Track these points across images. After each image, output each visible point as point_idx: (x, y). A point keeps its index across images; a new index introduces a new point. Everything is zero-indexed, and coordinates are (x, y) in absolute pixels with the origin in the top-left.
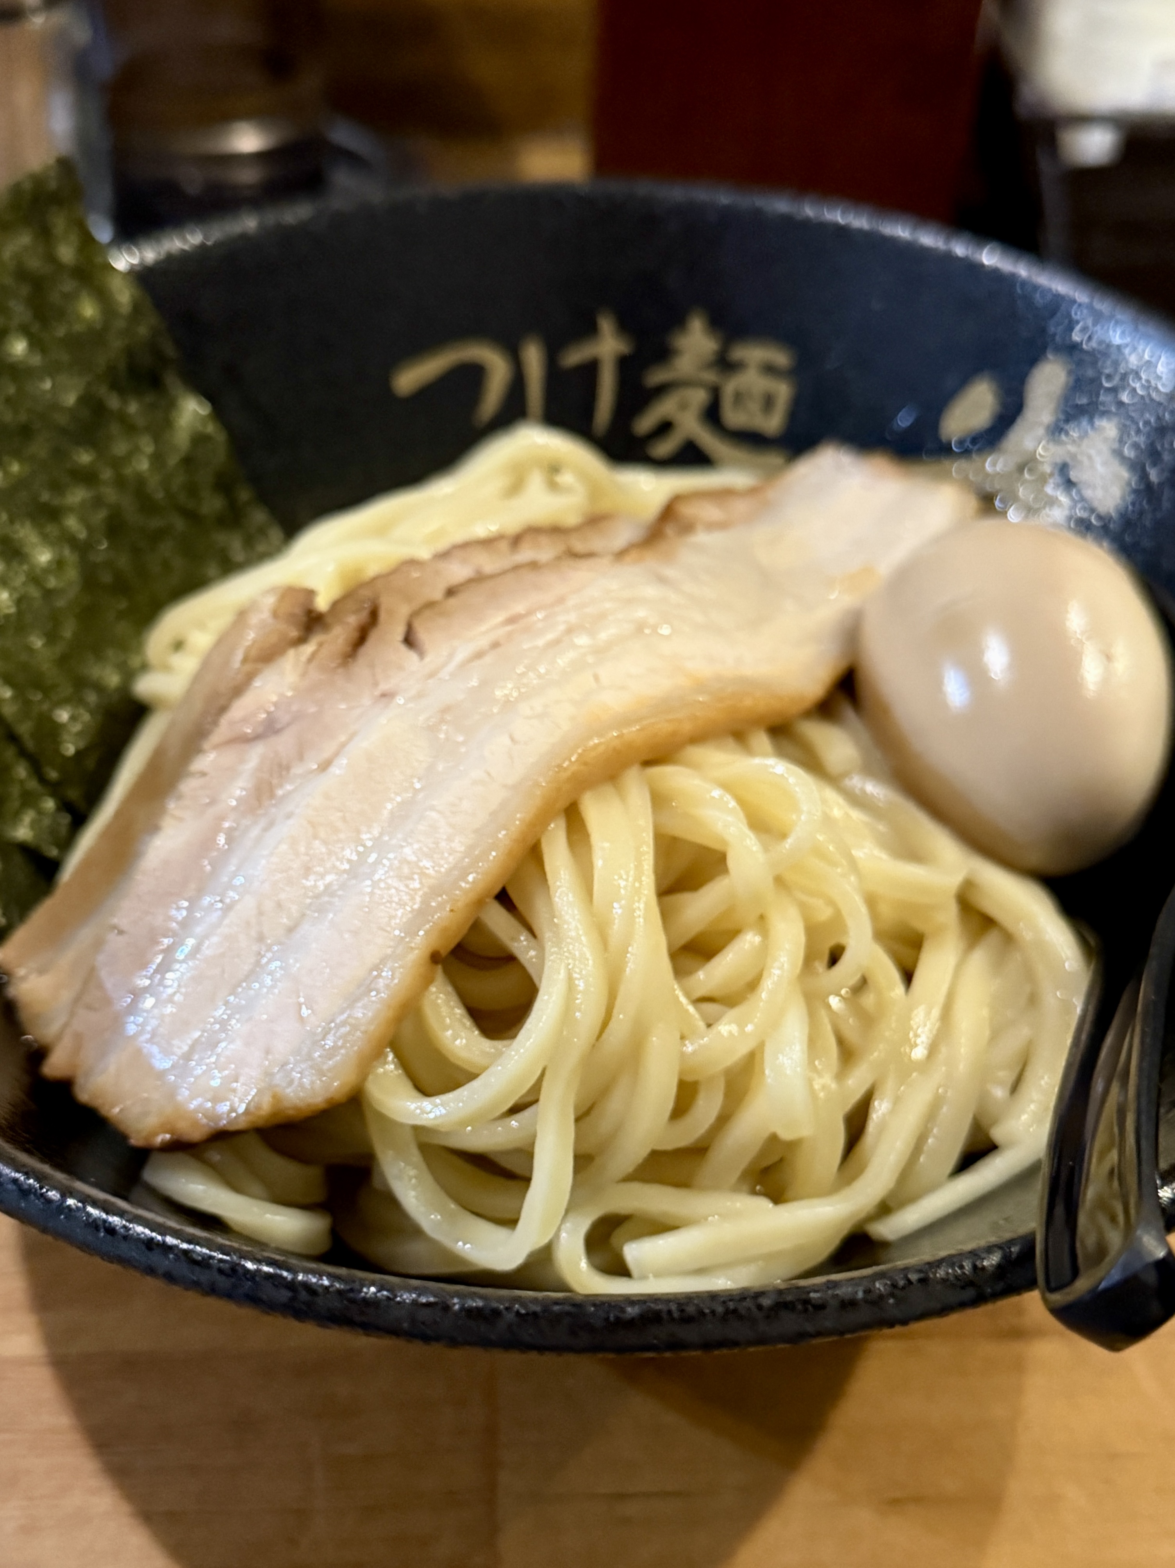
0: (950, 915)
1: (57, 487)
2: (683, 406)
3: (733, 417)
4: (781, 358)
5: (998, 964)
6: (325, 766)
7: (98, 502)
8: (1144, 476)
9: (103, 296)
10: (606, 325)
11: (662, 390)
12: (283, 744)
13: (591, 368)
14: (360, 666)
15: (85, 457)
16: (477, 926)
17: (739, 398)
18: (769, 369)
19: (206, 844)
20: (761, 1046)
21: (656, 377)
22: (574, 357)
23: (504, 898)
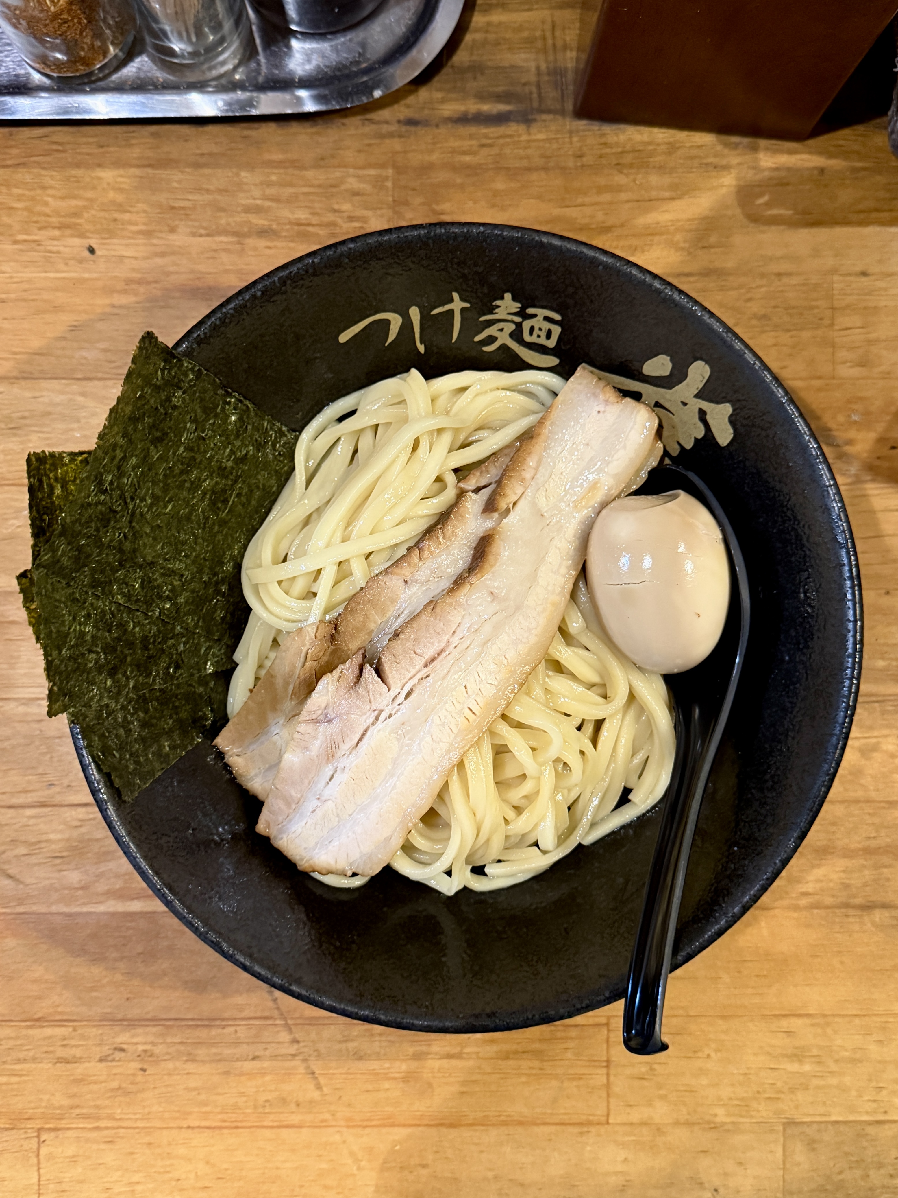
2: (501, 330)
3: (529, 337)
4: (555, 316)
10: (456, 296)
11: (489, 323)
17: (532, 329)
18: (548, 319)
21: (486, 318)
22: (437, 311)
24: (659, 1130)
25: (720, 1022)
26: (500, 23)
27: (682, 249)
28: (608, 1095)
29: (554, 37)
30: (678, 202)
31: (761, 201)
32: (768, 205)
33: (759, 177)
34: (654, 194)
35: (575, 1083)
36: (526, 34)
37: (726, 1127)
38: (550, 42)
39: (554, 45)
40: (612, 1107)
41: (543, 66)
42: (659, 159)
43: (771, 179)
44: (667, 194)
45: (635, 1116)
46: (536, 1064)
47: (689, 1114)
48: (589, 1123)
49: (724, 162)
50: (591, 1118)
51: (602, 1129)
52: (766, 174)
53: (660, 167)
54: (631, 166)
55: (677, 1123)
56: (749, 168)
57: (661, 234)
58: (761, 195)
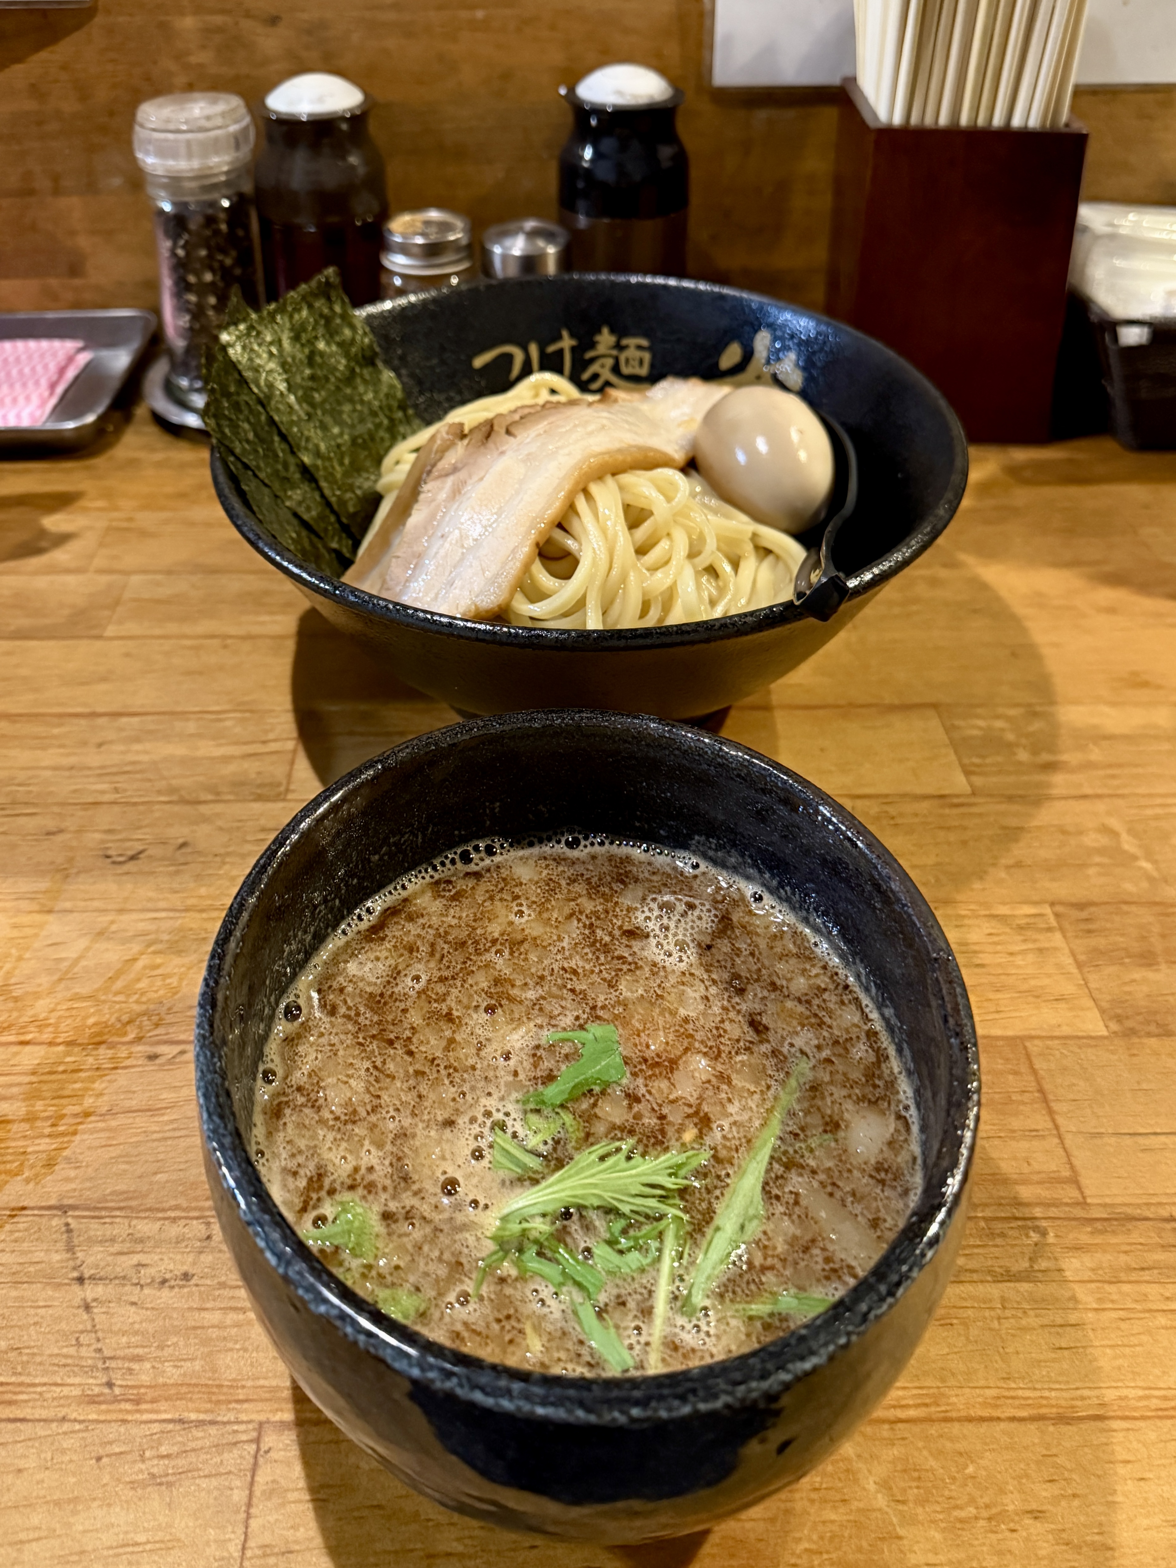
0: (749, 547)
1: (339, 403)
2: (603, 366)
3: (625, 370)
4: (644, 342)
5: (774, 568)
6: (481, 479)
7: (354, 410)
8: (810, 374)
9: (353, 327)
10: (565, 334)
11: (592, 360)
12: (462, 475)
13: (561, 352)
14: (490, 444)
15: (348, 391)
16: (549, 541)
17: (627, 361)
18: (639, 347)
19: (432, 516)
20: (675, 583)
21: (589, 355)
22: (551, 349)
23: (560, 526)
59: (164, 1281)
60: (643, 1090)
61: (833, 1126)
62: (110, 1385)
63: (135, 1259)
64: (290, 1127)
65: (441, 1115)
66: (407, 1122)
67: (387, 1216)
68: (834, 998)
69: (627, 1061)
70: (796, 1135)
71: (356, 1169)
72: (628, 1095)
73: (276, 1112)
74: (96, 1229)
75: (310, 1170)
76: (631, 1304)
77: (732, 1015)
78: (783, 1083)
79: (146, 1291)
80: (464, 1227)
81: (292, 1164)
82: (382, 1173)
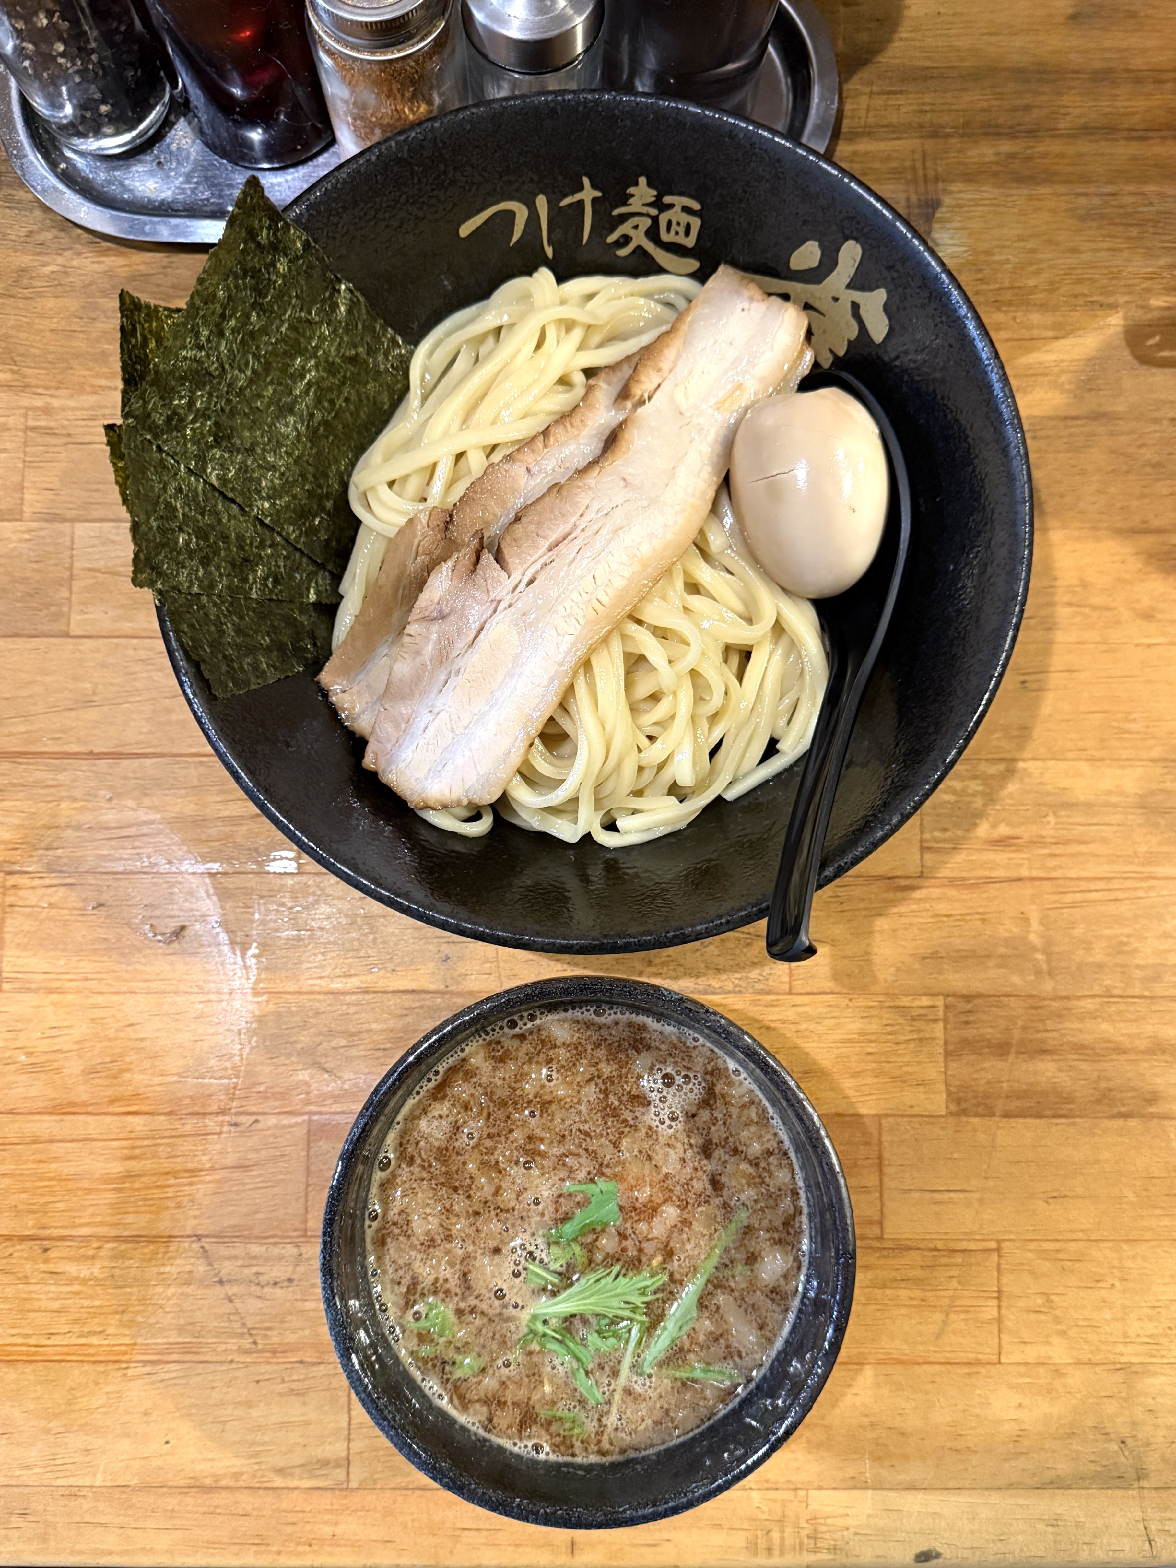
2: (634, 228)
3: (667, 238)
4: (694, 204)
6: (471, 645)
10: (585, 179)
11: (621, 218)
13: (579, 207)
17: (670, 224)
18: (686, 210)
21: (618, 211)
22: (566, 202)
24: (1058, 1372)
25: (1125, 1247)
26: (866, 153)
27: (1068, 391)
28: (1000, 1331)
29: (925, 168)
30: (1062, 342)
31: (1151, 342)
32: (1160, 346)
33: (1149, 316)
34: (1036, 333)
35: (963, 1316)
36: (894, 164)
37: (1134, 1369)
38: (920, 173)
39: (925, 176)
40: (1004, 1344)
41: (914, 199)
42: (1040, 297)
43: (1162, 318)
44: (1050, 334)
45: (1031, 1354)
46: (918, 1293)
47: (1091, 1352)
48: (978, 1363)
49: (1111, 300)
50: (980, 1356)
51: (993, 1370)
52: (1157, 314)
53: (1042, 305)
54: (1010, 303)
55: (1079, 1363)
56: (1138, 307)
57: (1045, 375)
58: (1152, 336)
59: (276, 1284)
60: (630, 1231)
61: (752, 1259)
62: (255, 1343)
63: (254, 1269)
64: (392, 1251)
65: (492, 1244)
66: (471, 1248)
67: (459, 1312)
68: (775, 1162)
69: (621, 1208)
70: (726, 1266)
71: (437, 1280)
72: (619, 1234)
73: (381, 1242)
74: (223, 1251)
75: (406, 1281)
76: (607, 1369)
77: (700, 1173)
78: (725, 1227)
79: (266, 1289)
80: (509, 1319)
81: (396, 1277)
82: (453, 1284)
